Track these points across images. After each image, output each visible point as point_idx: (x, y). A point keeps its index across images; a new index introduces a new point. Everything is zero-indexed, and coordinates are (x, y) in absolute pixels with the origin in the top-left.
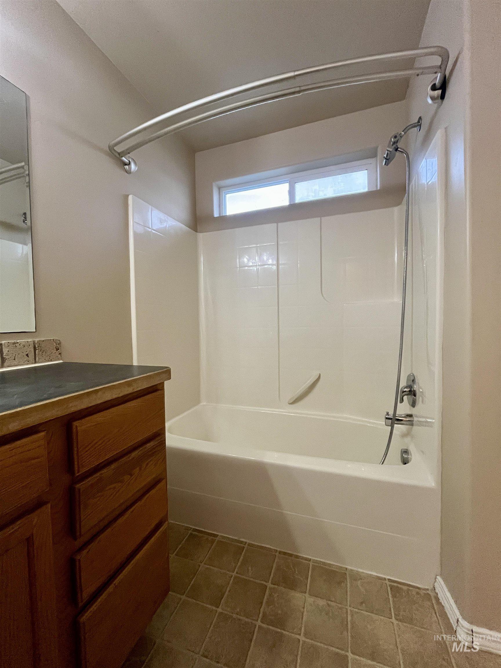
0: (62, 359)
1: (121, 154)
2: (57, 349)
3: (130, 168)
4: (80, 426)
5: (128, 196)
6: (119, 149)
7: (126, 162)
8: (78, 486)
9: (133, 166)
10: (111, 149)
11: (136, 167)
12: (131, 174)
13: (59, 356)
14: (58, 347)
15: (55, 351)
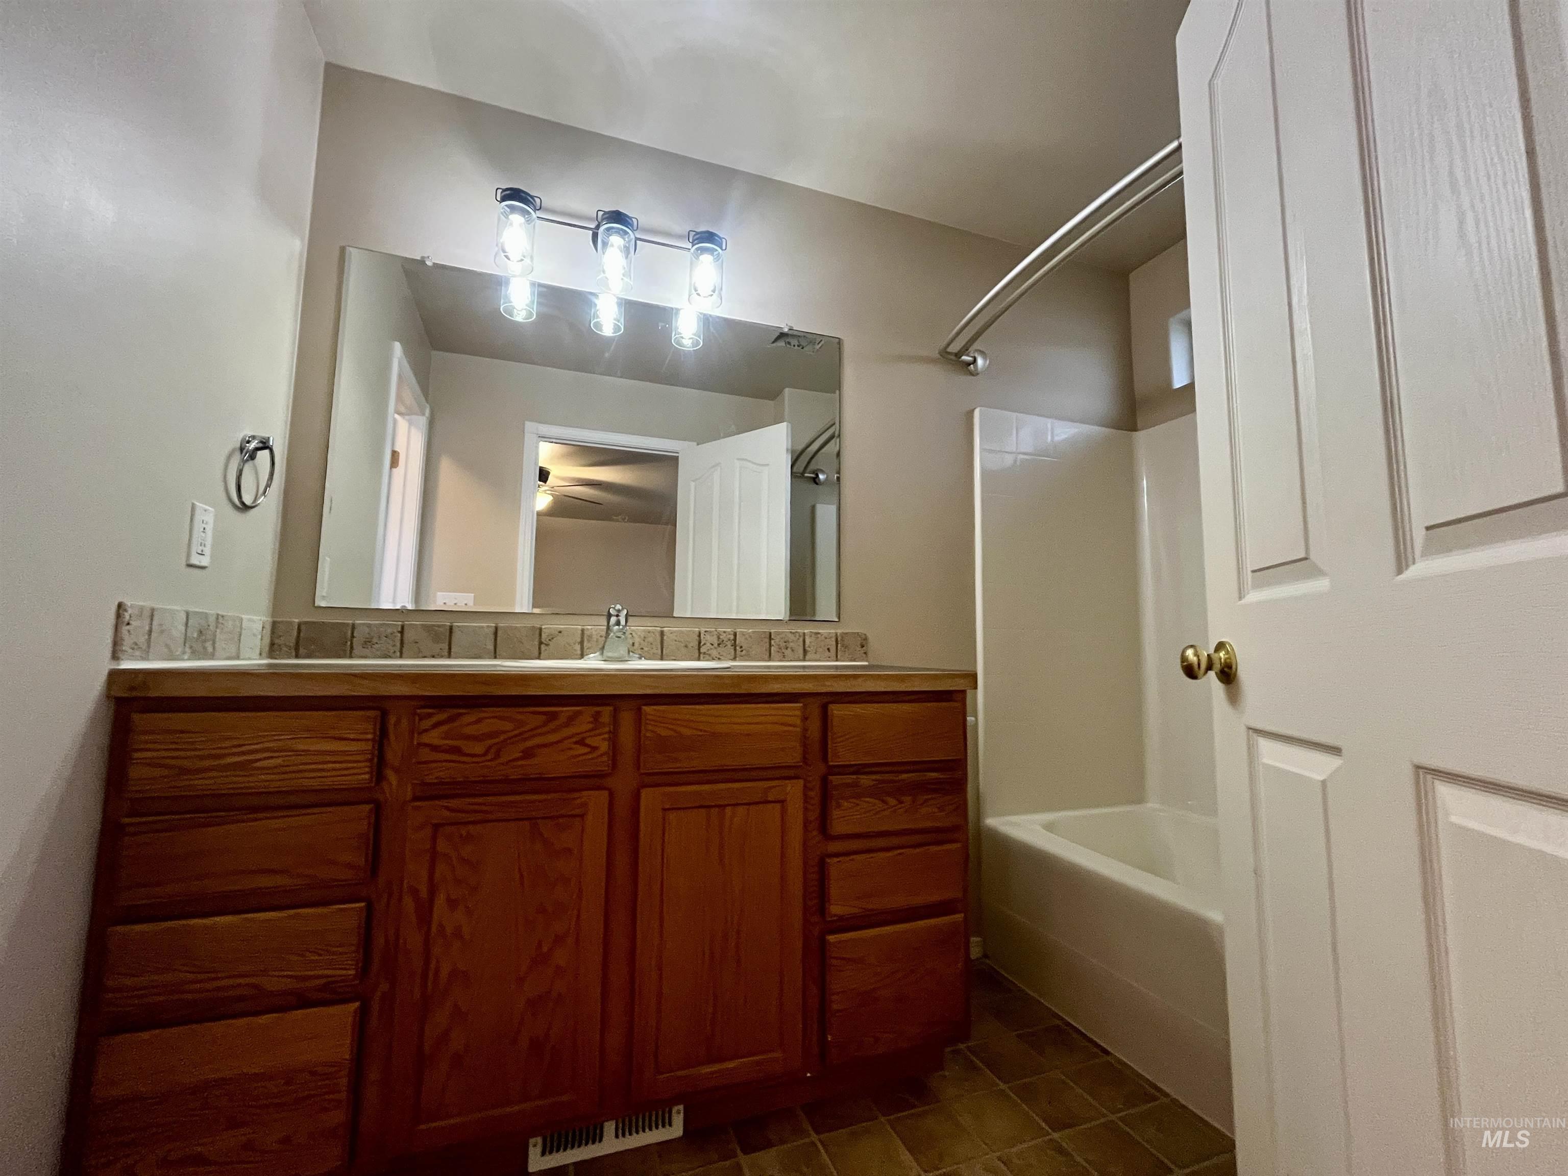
0: (867, 661)
1: (958, 355)
2: (863, 646)
3: (976, 367)
4: (837, 711)
5: (973, 411)
6: (954, 348)
7: (969, 360)
8: (830, 777)
9: (980, 362)
10: (944, 353)
11: (986, 360)
12: (978, 377)
13: (864, 655)
14: (864, 642)
15: (858, 649)
